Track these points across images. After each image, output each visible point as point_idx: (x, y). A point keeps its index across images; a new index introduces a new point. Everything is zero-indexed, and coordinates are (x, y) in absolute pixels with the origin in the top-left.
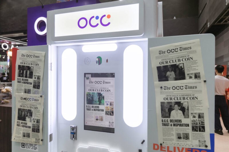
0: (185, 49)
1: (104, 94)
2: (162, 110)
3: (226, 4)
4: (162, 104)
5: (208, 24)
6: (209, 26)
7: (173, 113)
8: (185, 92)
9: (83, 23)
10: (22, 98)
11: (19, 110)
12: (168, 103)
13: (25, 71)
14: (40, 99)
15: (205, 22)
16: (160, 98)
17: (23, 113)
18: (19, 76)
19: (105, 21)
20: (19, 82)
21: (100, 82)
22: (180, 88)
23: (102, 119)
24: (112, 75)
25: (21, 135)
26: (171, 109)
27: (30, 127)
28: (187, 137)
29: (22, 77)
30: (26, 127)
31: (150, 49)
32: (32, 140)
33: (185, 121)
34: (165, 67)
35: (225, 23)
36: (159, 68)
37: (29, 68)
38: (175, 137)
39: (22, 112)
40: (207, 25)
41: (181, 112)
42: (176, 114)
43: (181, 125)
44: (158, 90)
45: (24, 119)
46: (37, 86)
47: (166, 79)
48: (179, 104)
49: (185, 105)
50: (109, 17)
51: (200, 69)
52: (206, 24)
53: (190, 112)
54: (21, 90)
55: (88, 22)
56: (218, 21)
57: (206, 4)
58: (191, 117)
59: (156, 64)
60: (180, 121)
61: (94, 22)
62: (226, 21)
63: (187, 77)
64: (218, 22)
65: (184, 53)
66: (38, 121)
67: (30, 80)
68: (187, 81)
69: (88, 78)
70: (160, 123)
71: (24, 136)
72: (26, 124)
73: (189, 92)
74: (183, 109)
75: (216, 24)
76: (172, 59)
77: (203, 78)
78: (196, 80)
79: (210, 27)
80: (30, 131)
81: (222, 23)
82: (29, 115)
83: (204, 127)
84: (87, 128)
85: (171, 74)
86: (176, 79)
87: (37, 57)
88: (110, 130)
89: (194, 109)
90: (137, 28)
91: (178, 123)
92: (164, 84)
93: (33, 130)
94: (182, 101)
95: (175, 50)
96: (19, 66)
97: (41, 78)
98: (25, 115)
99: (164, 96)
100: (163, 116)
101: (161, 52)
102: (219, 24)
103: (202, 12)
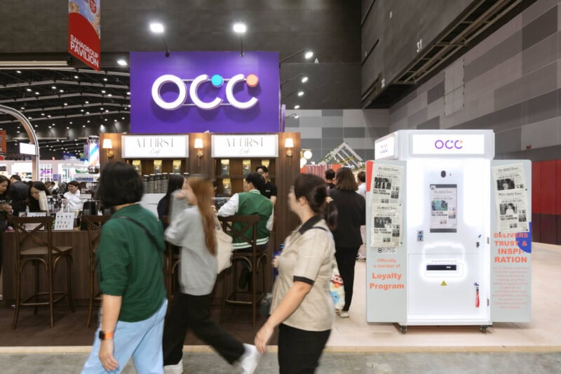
0: (515, 169)
1: (447, 201)
2: (501, 209)
3: (418, 51)
4: (501, 205)
5: (383, 81)
6: (383, 85)
7: (508, 211)
8: (515, 197)
9: (439, 144)
10: (379, 208)
11: (376, 218)
12: (505, 204)
13: (382, 183)
14: (398, 207)
15: (376, 77)
16: (499, 202)
17: (381, 221)
18: (376, 187)
19: (458, 145)
20: (375, 193)
21: (444, 192)
22: (512, 194)
23: (445, 222)
24: (455, 186)
25: (382, 240)
26: (506, 209)
27: (390, 233)
28: (516, 226)
29: (379, 188)
30: (386, 233)
31: (493, 168)
32: (392, 244)
33: (515, 216)
34: (502, 180)
35: (411, 83)
36: (498, 181)
37: (386, 180)
38: (509, 227)
39: (379, 220)
40: (381, 84)
41: (512, 210)
42: (510, 212)
43: (512, 219)
44: (497, 196)
45: (383, 226)
46: (395, 196)
47: (503, 189)
48: (511, 205)
49: (515, 205)
50: (461, 142)
51: (523, 182)
52: (378, 80)
53: (518, 209)
54: (377, 200)
55: (445, 144)
56: (399, 78)
57: (378, 41)
58: (518, 212)
59: (497, 178)
60: (511, 216)
61: (449, 145)
62: (412, 80)
63: (516, 187)
64: (400, 80)
65: (513, 172)
66: (398, 227)
67: (387, 191)
68: (516, 190)
69: (433, 189)
70: (499, 218)
71: (385, 241)
72: (386, 230)
73: (517, 197)
74: (513, 208)
75: (395, 82)
76: (506, 175)
77: (525, 187)
78: (522, 189)
79: (385, 87)
80: (390, 236)
81: (405, 82)
82: (387, 222)
83: (525, 219)
84: (433, 231)
85: (506, 185)
86: (509, 188)
87: (395, 170)
88: (453, 231)
89: (520, 208)
90: (482, 152)
91: (510, 217)
92: (501, 192)
93: (394, 235)
94: (513, 203)
95: (508, 169)
96: (376, 179)
97: (400, 189)
98: (382, 222)
99: (502, 200)
100: (502, 213)
101: (500, 170)
102: (401, 83)
103: (368, 56)
